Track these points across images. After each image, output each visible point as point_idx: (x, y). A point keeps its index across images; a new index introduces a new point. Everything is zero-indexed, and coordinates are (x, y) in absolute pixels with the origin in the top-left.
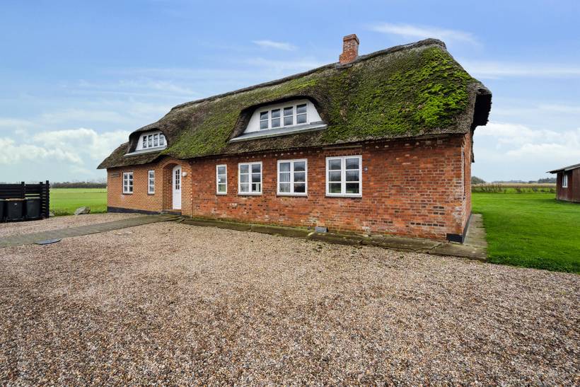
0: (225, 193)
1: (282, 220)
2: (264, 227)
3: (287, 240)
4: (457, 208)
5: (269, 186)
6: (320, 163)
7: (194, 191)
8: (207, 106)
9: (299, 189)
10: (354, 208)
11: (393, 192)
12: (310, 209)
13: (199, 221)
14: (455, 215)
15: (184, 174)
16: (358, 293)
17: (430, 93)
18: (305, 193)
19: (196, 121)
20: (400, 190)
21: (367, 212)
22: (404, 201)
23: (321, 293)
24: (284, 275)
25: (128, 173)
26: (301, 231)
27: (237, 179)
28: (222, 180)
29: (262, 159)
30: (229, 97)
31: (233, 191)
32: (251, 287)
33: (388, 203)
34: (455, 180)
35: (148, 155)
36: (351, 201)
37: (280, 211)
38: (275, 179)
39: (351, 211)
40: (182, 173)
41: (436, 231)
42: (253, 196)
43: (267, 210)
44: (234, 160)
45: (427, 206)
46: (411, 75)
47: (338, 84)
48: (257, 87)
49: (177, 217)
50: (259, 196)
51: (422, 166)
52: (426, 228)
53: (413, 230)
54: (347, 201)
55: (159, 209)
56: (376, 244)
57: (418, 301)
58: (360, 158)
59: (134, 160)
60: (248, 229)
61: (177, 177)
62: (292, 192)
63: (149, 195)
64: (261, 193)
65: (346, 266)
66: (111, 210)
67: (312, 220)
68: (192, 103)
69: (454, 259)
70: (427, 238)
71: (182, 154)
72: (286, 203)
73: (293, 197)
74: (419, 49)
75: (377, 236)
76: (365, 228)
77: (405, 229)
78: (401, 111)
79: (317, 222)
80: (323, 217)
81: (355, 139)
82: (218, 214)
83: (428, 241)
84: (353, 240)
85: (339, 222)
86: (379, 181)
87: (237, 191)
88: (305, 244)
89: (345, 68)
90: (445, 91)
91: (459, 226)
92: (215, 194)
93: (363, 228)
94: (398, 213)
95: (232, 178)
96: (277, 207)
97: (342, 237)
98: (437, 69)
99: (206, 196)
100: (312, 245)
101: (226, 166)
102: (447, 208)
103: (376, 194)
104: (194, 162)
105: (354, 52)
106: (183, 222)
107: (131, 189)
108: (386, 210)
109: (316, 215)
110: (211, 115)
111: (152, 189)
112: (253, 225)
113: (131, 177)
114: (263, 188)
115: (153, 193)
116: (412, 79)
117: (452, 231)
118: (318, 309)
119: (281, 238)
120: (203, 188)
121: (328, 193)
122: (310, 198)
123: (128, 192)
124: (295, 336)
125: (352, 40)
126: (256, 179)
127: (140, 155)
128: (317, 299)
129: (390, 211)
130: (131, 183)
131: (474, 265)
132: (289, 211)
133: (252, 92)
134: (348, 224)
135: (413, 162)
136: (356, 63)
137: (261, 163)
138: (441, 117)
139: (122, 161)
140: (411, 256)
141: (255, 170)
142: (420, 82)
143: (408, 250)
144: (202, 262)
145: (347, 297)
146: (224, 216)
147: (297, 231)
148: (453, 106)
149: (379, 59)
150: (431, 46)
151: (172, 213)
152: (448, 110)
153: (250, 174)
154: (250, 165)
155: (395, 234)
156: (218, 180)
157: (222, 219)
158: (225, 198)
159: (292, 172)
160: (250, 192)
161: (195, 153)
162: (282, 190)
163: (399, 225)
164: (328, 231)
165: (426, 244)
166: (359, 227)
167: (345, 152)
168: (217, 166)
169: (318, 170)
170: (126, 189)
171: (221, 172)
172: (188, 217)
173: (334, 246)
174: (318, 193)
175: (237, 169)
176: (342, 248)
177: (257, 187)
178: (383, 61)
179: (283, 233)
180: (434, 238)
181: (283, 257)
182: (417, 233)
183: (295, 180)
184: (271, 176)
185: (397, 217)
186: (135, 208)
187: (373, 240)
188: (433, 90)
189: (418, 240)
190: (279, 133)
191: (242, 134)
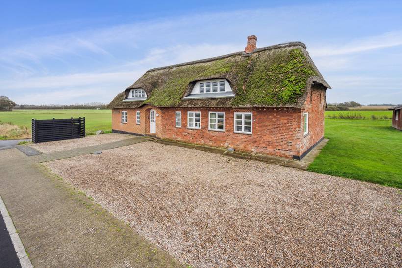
0: (181, 127)
1: (211, 143)
2: (201, 147)
3: (213, 155)
4: (298, 143)
5: (204, 125)
6: (231, 115)
7: (163, 125)
8: (168, 72)
9: (221, 127)
10: (248, 139)
11: (268, 132)
12: (226, 139)
13: (166, 141)
14: (297, 146)
15: (157, 115)
16: (241, 183)
17: (289, 81)
18: (223, 130)
19: (162, 82)
20: (271, 132)
21: (255, 142)
22: (273, 138)
23: (226, 182)
24: (212, 174)
25: (125, 112)
26: (221, 150)
27: (187, 120)
28: (179, 120)
29: (201, 110)
30: (181, 67)
31: (185, 126)
32: (198, 179)
33: (265, 138)
34: (297, 129)
35: (137, 103)
36: (247, 136)
37: (210, 138)
38: (207, 122)
39: (246, 141)
40: (156, 114)
41: (288, 154)
42: (196, 130)
43: (203, 137)
44: (185, 110)
45: (284, 141)
46: (282, 67)
47: (243, 68)
48: (197, 62)
49: (153, 138)
50: (199, 130)
51: (282, 121)
52: (283, 152)
53: (277, 152)
54: (244, 136)
55: (143, 133)
56: (258, 159)
57: (264, 186)
58: (252, 114)
59: (128, 105)
60: (193, 148)
61: (153, 115)
62: (216, 129)
63: (137, 125)
64: (200, 128)
65: (240, 170)
66: (114, 131)
67: (227, 144)
68: (159, 69)
69: (292, 168)
70: (283, 157)
71: (156, 104)
72: (213, 135)
73: (217, 132)
74: (289, 48)
75: (259, 155)
76: (253, 150)
77: (273, 152)
78: (273, 91)
79: (229, 146)
80: (232, 143)
81: (249, 105)
82: (176, 138)
83: (283, 159)
84: (247, 156)
85: (241, 146)
86: (260, 127)
87: (187, 126)
88: (222, 158)
89: (248, 57)
90: (296, 81)
91: (298, 152)
92: (175, 127)
93: (252, 150)
94: (269, 144)
95: (184, 119)
96: (208, 136)
97: (241, 154)
98: (295, 65)
99: (170, 128)
100: (226, 158)
101: (181, 112)
102: (293, 143)
103: (259, 133)
104: (163, 109)
105: (254, 46)
106: (157, 141)
107: (126, 121)
108: (264, 142)
109: (229, 142)
110: (171, 79)
111: (139, 121)
112: (196, 145)
113: (126, 114)
114: (201, 126)
115: (139, 124)
116: (283, 70)
117: (295, 154)
118: (224, 188)
119: (210, 154)
120: (168, 123)
121: (235, 131)
122: (225, 133)
123: (125, 122)
124: (215, 196)
125: (253, 39)
126: (197, 120)
127: (132, 102)
128: (224, 184)
129: (266, 142)
130: (126, 117)
131: (300, 172)
132: (215, 139)
133: (194, 65)
134: (245, 147)
135: (278, 118)
136: (254, 53)
137: (200, 112)
138: (291, 98)
139: (121, 105)
140: (272, 166)
141: (197, 115)
142: (286, 72)
143: (272, 163)
144: (174, 166)
145: (236, 184)
146: (179, 139)
147: (219, 150)
148: (298, 92)
149: (267, 53)
150: (296, 47)
151: (150, 136)
152: (295, 94)
153: (194, 117)
154: (194, 113)
155: (268, 154)
156: (176, 120)
157: (179, 141)
158: (180, 130)
159: (217, 118)
160: (194, 127)
161: (164, 104)
162: (211, 127)
163: (270, 150)
164: (234, 151)
165: (282, 161)
166: (250, 150)
167: (244, 110)
168: (176, 112)
169: (230, 119)
170: (123, 120)
171: (178, 116)
172: (160, 138)
173: (237, 159)
174: (230, 130)
175: (187, 114)
176: (241, 161)
177: (198, 125)
178: (269, 54)
179: (211, 150)
180: (287, 157)
181: (211, 165)
182: (279, 154)
183: (218, 123)
184: (206, 120)
185: (269, 146)
186: (129, 131)
187: (257, 157)
188: (291, 80)
189: (279, 158)
190: (210, 97)
191: (189, 95)
